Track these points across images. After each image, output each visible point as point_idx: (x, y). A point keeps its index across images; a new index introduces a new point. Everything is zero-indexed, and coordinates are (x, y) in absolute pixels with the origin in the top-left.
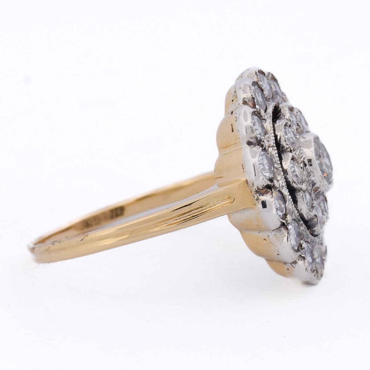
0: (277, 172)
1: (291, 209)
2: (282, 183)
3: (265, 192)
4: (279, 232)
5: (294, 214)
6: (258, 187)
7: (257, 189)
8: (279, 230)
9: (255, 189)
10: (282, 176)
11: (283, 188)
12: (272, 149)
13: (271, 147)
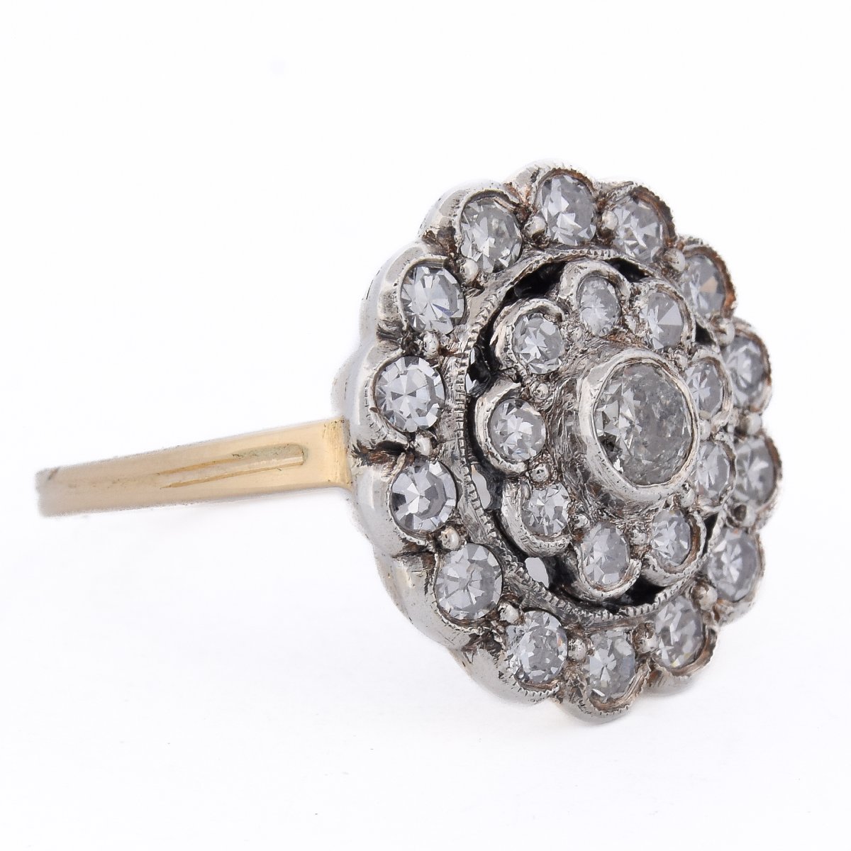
0: (447, 419)
1: (471, 518)
2: (453, 449)
3: (377, 459)
4: (409, 563)
5: (480, 531)
6: (359, 443)
7: (356, 446)
8: (409, 560)
9: (353, 446)
10: (455, 431)
11: (453, 462)
12: (456, 362)
13: (456, 356)
